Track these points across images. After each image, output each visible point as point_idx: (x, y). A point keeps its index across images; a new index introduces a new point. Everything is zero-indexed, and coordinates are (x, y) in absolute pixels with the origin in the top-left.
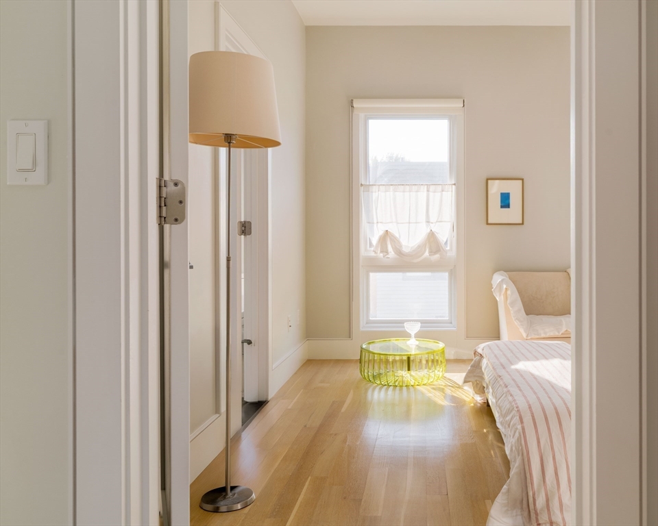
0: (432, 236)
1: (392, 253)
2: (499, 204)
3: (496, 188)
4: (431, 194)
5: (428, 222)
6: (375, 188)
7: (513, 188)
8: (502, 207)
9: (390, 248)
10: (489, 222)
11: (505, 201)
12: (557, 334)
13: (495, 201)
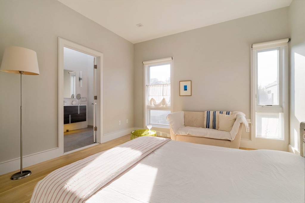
0: (164, 99)
1: (153, 105)
2: (183, 89)
3: (183, 84)
4: (164, 87)
5: (163, 95)
6: (150, 86)
7: (188, 84)
8: (184, 90)
9: (152, 103)
10: (181, 95)
11: (185, 88)
12: (186, 135)
13: (182, 88)
